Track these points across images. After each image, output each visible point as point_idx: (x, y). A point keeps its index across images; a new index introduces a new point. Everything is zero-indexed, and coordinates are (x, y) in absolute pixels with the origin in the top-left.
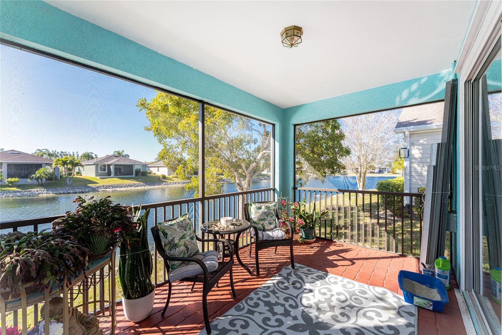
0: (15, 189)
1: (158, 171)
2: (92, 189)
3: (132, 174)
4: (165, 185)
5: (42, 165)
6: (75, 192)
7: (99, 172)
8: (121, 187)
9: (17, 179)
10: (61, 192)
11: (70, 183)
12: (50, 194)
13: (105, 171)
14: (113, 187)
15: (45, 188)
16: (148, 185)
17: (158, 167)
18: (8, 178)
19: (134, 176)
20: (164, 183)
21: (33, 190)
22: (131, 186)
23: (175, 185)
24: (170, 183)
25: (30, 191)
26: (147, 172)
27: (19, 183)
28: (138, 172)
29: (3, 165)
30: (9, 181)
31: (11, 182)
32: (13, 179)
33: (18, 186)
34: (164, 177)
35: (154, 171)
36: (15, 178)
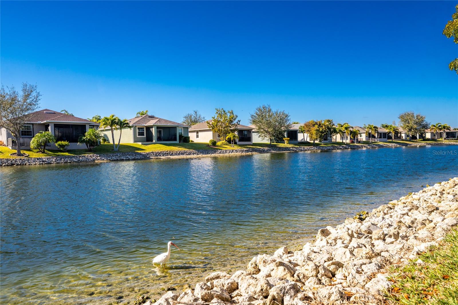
0: (67, 154)
1: (197, 137)
2: (143, 156)
3: (175, 140)
4: (220, 153)
5: (85, 126)
6: (128, 159)
7: (137, 136)
8: (172, 155)
9: (66, 143)
10: (115, 159)
11: (117, 149)
12: (104, 160)
13: (143, 135)
14: (163, 154)
15: (97, 154)
16: (201, 153)
17: (197, 132)
18: (56, 142)
19: (178, 142)
20: (219, 151)
21: (86, 155)
22: (182, 154)
23: (233, 154)
24: (226, 151)
25: (85, 157)
26: (189, 138)
27: (69, 148)
28: (181, 136)
29: (48, 125)
30: (59, 145)
31: (62, 146)
32: (63, 143)
33: (69, 151)
34: (214, 143)
35: (192, 137)
36: (64, 141)
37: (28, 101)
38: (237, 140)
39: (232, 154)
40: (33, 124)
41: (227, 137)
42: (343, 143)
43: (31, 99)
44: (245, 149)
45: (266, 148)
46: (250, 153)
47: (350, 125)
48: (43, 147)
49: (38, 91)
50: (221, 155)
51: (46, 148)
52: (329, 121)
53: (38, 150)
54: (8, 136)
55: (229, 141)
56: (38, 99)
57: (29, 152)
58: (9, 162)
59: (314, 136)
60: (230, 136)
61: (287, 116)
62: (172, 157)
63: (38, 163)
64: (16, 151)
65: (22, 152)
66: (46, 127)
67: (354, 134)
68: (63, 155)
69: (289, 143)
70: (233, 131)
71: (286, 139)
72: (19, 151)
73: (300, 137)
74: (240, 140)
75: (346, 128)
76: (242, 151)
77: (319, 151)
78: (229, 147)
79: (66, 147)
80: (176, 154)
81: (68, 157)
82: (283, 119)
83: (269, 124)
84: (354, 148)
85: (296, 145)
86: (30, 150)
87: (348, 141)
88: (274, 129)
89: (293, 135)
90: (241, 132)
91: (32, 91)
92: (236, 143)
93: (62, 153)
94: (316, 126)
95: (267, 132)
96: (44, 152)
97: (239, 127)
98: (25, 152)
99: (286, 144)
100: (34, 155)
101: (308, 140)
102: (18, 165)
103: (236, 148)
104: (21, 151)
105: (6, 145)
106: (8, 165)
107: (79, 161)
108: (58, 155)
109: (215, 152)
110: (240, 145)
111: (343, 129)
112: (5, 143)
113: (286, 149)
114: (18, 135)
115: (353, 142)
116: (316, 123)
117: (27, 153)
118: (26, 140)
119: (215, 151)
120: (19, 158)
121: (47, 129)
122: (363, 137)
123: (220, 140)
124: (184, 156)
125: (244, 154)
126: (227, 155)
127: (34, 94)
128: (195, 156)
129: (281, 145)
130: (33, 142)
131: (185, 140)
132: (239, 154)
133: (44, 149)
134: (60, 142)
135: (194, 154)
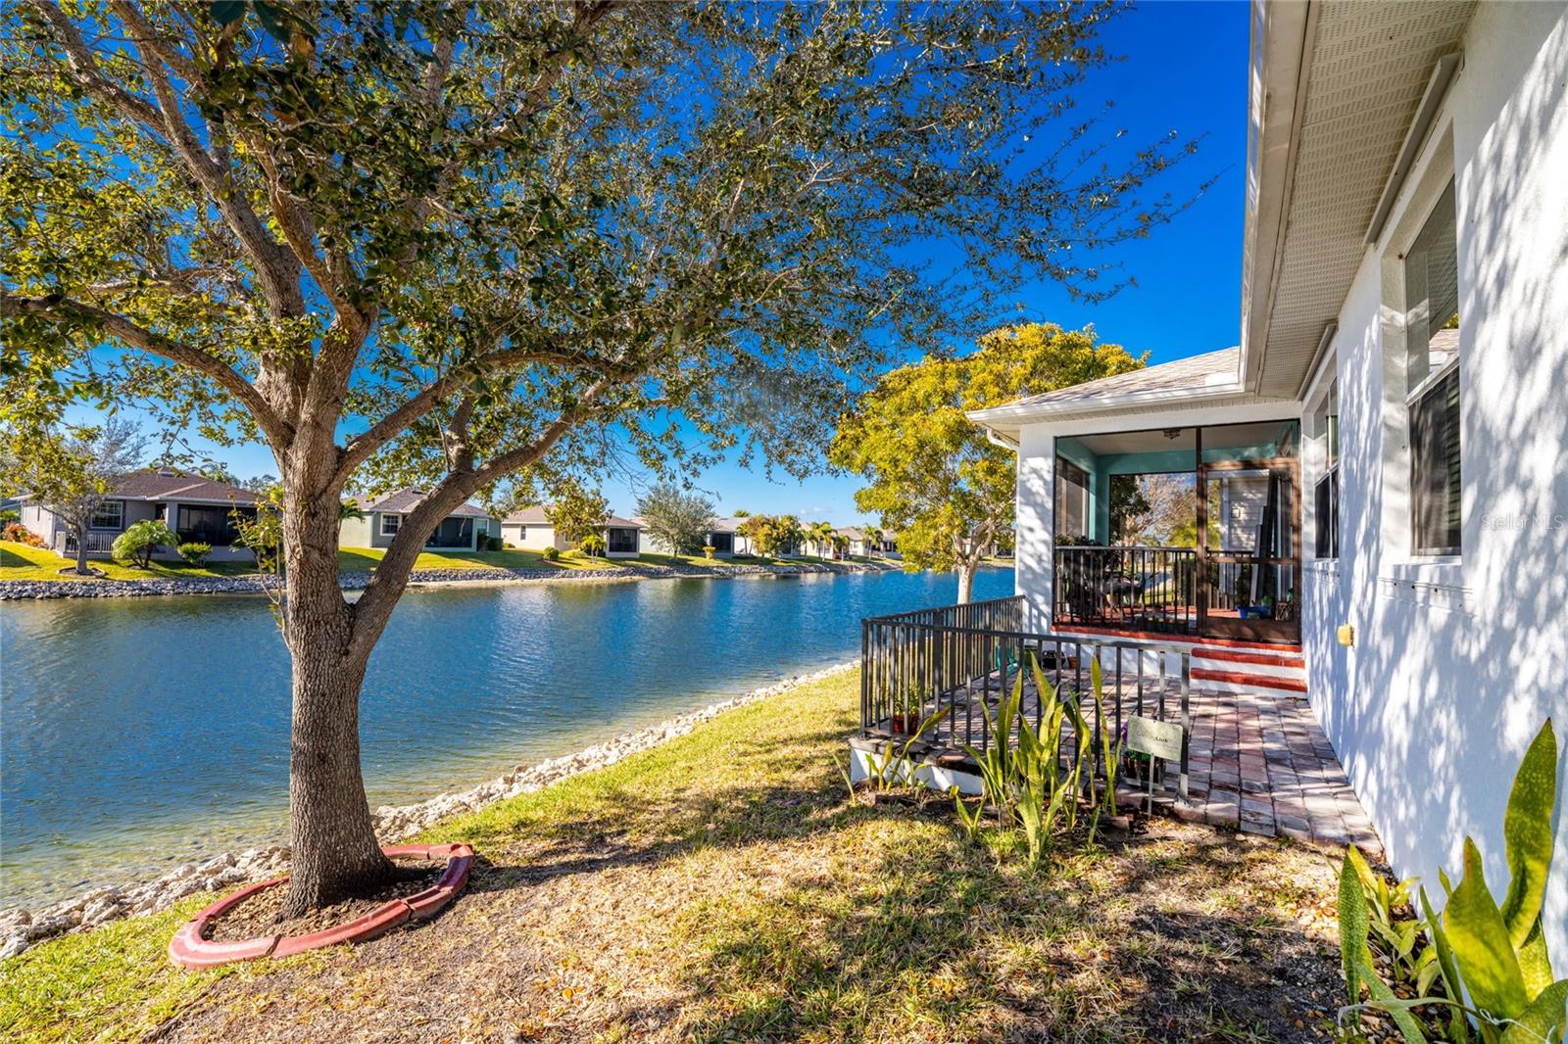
0: (203, 572)
1: (523, 537)
3: (469, 545)
7: (381, 534)
8: (455, 578)
9: (204, 547)
13: (396, 532)
17: (524, 528)
18: (180, 544)
19: (473, 549)
20: (562, 572)
22: (479, 577)
23: (590, 579)
24: (577, 572)
25: (246, 580)
26: (501, 540)
27: (209, 559)
28: (482, 537)
29: (164, 506)
30: (185, 552)
31: (191, 554)
32: (197, 547)
33: (208, 566)
34: (554, 555)
35: (510, 537)
36: (200, 542)
37: (118, 455)
38: (606, 550)
39: (588, 580)
40: (125, 501)
41: (584, 544)
42: (818, 560)
43: (124, 452)
44: (619, 569)
45: (664, 568)
46: (627, 578)
47: (832, 527)
48: (145, 554)
49: (141, 435)
50: (565, 580)
51: (154, 556)
52: (791, 518)
53: (132, 562)
54: (57, 527)
55: (588, 550)
56: (142, 451)
57: (107, 566)
58: (54, 589)
59: (762, 546)
60: (591, 540)
61: (708, 507)
62: (455, 584)
63: (127, 593)
64: (75, 563)
65: (89, 565)
66: (158, 509)
67: (841, 544)
68: (193, 576)
69: (715, 558)
70: (598, 530)
71: (709, 549)
72: (82, 564)
73: (739, 545)
74: (611, 550)
75: (825, 532)
76: (612, 574)
77: (774, 577)
78: (585, 564)
79: (202, 557)
80: (464, 578)
81: (206, 579)
82: (700, 512)
83: (674, 521)
84: (838, 571)
85: (726, 560)
86: (110, 561)
87: (830, 556)
88: (682, 531)
89: (723, 542)
90: (614, 532)
91: (128, 434)
92: (602, 554)
93: (192, 571)
94: (767, 527)
95: (666, 533)
96: (146, 567)
97: (609, 523)
98: (98, 565)
99: (707, 560)
100: (120, 574)
101: (754, 552)
102: (76, 596)
103: (600, 564)
104: (88, 563)
105: (50, 544)
106: (49, 597)
107: (231, 590)
108: (182, 575)
109: (553, 574)
110: (612, 560)
111: (818, 533)
112: (48, 540)
113: (706, 570)
114: (83, 529)
115: (838, 558)
116: (768, 522)
117: (102, 568)
118: (103, 537)
119: (551, 571)
120: (81, 579)
121: (159, 515)
122: (858, 550)
123: (570, 548)
124: (483, 583)
125: (614, 579)
126: (577, 581)
127: (133, 440)
128: (507, 582)
129: (697, 561)
130: (120, 544)
131: (490, 546)
132: (603, 580)
133: (148, 558)
134: (188, 546)
135: (505, 577)
